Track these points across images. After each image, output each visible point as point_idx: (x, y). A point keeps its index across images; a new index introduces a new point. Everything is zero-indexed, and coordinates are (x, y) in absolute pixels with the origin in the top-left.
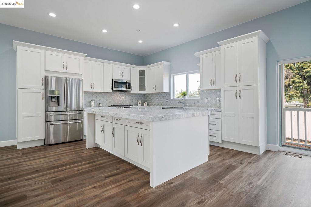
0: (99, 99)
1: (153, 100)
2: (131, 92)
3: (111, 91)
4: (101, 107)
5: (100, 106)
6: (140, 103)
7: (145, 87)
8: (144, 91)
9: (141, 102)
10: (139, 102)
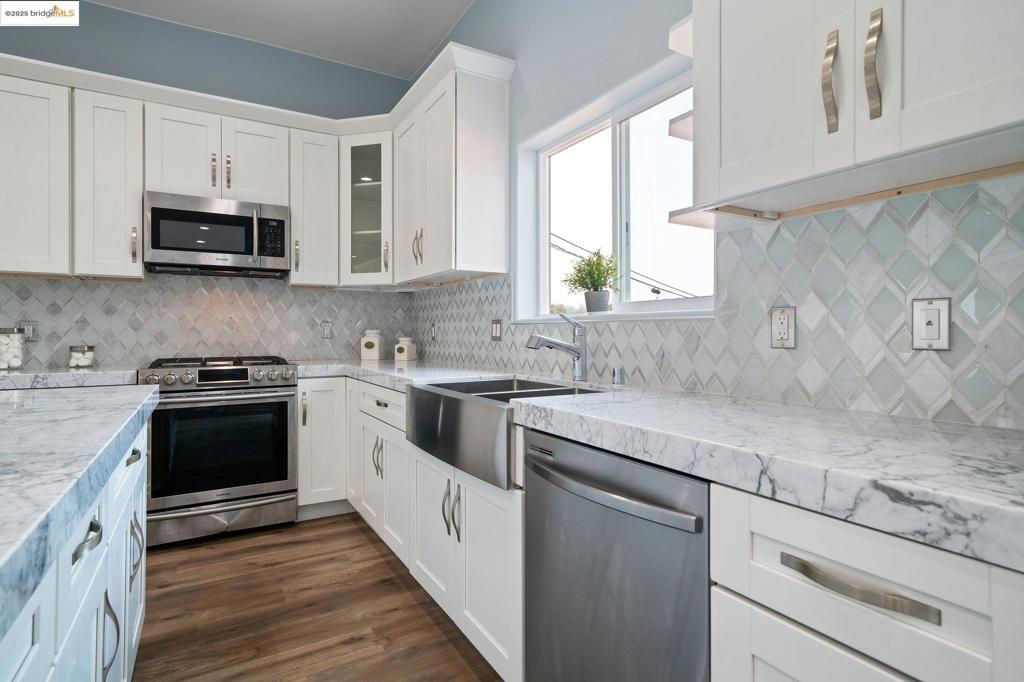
0: (78, 317)
1: (442, 325)
2: (295, 278)
3: (137, 270)
4: (78, 367)
5: (73, 363)
6: (370, 345)
7: (383, 248)
8: (380, 271)
9: (376, 341)
10: (364, 341)
